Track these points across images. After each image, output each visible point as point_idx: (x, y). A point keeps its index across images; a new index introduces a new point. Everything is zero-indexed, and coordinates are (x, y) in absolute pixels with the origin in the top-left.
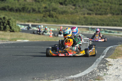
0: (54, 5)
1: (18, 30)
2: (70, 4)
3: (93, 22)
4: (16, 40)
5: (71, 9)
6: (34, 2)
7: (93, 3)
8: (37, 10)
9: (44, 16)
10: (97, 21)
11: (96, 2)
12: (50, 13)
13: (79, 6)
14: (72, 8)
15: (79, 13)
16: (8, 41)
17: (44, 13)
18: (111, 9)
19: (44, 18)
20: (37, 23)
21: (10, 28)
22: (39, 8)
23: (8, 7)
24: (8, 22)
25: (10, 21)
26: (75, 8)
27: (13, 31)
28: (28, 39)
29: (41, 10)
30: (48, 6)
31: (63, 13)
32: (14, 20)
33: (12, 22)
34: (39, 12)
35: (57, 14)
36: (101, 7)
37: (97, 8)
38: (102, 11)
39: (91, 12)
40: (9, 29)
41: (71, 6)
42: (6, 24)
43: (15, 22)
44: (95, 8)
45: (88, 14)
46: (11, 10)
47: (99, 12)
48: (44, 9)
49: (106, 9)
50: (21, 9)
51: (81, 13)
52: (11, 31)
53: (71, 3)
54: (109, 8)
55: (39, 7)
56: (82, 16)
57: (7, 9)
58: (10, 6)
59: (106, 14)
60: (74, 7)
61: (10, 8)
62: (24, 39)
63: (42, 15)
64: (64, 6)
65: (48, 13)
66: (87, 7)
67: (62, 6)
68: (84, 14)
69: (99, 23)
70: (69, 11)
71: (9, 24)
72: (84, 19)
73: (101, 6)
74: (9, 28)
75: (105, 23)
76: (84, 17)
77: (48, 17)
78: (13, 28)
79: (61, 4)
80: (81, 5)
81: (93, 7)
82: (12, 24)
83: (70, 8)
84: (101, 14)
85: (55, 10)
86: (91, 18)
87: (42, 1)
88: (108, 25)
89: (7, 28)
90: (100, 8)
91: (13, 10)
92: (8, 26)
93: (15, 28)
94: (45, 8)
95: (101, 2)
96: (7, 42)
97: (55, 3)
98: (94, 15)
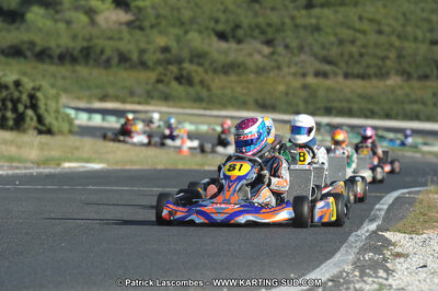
0: (196, 40)
1: (65, 127)
2: (254, 38)
3: (337, 105)
4: (59, 165)
5: (257, 57)
6: (124, 28)
7: (336, 35)
8: (135, 56)
9: (159, 81)
10: (349, 101)
11: (346, 33)
12: (181, 69)
13: (287, 47)
14: (259, 52)
15: (286, 70)
16: (29, 165)
17: (160, 69)
18: (400, 57)
19: (160, 86)
20: (133, 103)
21: (40, 119)
22: (142, 52)
23: (32, 44)
24: (32, 97)
25: (39, 95)
26: (273, 53)
27: (49, 132)
28: (101, 161)
29: (150, 58)
30: (173, 45)
31: (229, 68)
32: (53, 91)
33: (47, 98)
34: (143, 65)
35: (206, 72)
36: (363, 50)
37: (351, 56)
38: (368, 66)
39: (327, 68)
40: (34, 123)
41: (257, 45)
42: (26, 107)
43: (57, 98)
44: (342, 55)
45: (317, 74)
46: (42, 55)
47: (357, 69)
48: (159, 56)
49: (384, 59)
50: (76, 53)
51: (293, 69)
52: (40, 132)
53: (256, 32)
54: (393, 55)
55: (143, 45)
56: (297, 83)
57: (29, 54)
58: (40, 42)
59: (382, 74)
60: (266, 50)
61: (38, 49)
62: (88, 161)
63: (153, 76)
64: (233, 45)
65: (174, 69)
66: (316, 48)
67: (223, 45)
68: (304, 75)
69: (355, 107)
70: (249, 62)
71: (34, 107)
72: (304, 94)
73: (364, 46)
74: (35, 118)
75: (376, 109)
76: (305, 87)
77: (174, 84)
78: (49, 119)
79: (222, 36)
80: (294, 44)
81: (334, 52)
82: (46, 104)
83: (252, 52)
84: (362, 77)
85: (198, 57)
86: (328, 89)
87: (152, 27)
88: (388, 116)
89: (28, 119)
90: (361, 55)
91: (50, 57)
92: (30, 112)
93: (57, 119)
94: (166, 50)
95: (364, 32)
96: (26, 168)
97: (200, 32)
98: (341, 79)
